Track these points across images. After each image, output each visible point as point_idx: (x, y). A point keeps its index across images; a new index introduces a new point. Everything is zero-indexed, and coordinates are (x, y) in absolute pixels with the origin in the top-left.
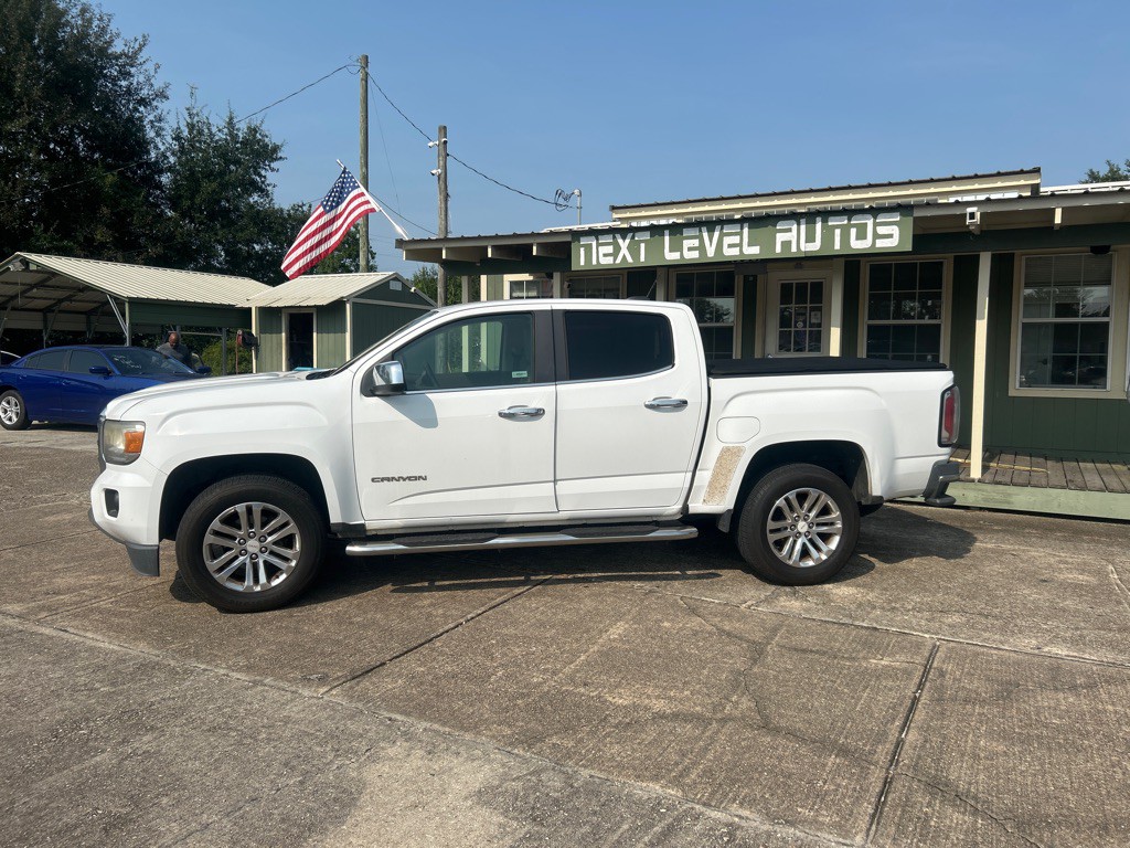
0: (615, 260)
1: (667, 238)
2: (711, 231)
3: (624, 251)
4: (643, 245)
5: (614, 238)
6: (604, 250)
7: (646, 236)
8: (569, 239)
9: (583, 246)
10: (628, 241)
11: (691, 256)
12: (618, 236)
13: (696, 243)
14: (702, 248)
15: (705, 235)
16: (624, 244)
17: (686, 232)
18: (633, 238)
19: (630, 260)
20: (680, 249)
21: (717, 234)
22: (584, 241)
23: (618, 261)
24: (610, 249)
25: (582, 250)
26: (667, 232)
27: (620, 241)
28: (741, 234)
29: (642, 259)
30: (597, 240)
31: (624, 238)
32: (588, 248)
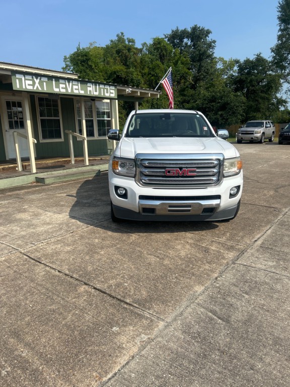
0: (33, 87)
1: (54, 82)
2: (69, 82)
3: (37, 84)
4: (45, 83)
5: (32, 78)
6: (28, 82)
7: (45, 79)
8: (9, 73)
9: (18, 78)
10: (38, 80)
11: (63, 91)
12: (34, 77)
13: (64, 86)
14: (66, 88)
15: (67, 84)
16: (37, 81)
17: (61, 81)
18: (40, 79)
19: (40, 89)
20: (59, 87)
21: (71, 84)
22: (18, 76)
23: (35, 88)
24: (31, 82)
25: (17, 80)
26: (54, 79)
27: (35, 80)
28: (78, 85)
29: (45, 89)
30: (25, 77)
31: (37, 79)
32: (20, 80)
